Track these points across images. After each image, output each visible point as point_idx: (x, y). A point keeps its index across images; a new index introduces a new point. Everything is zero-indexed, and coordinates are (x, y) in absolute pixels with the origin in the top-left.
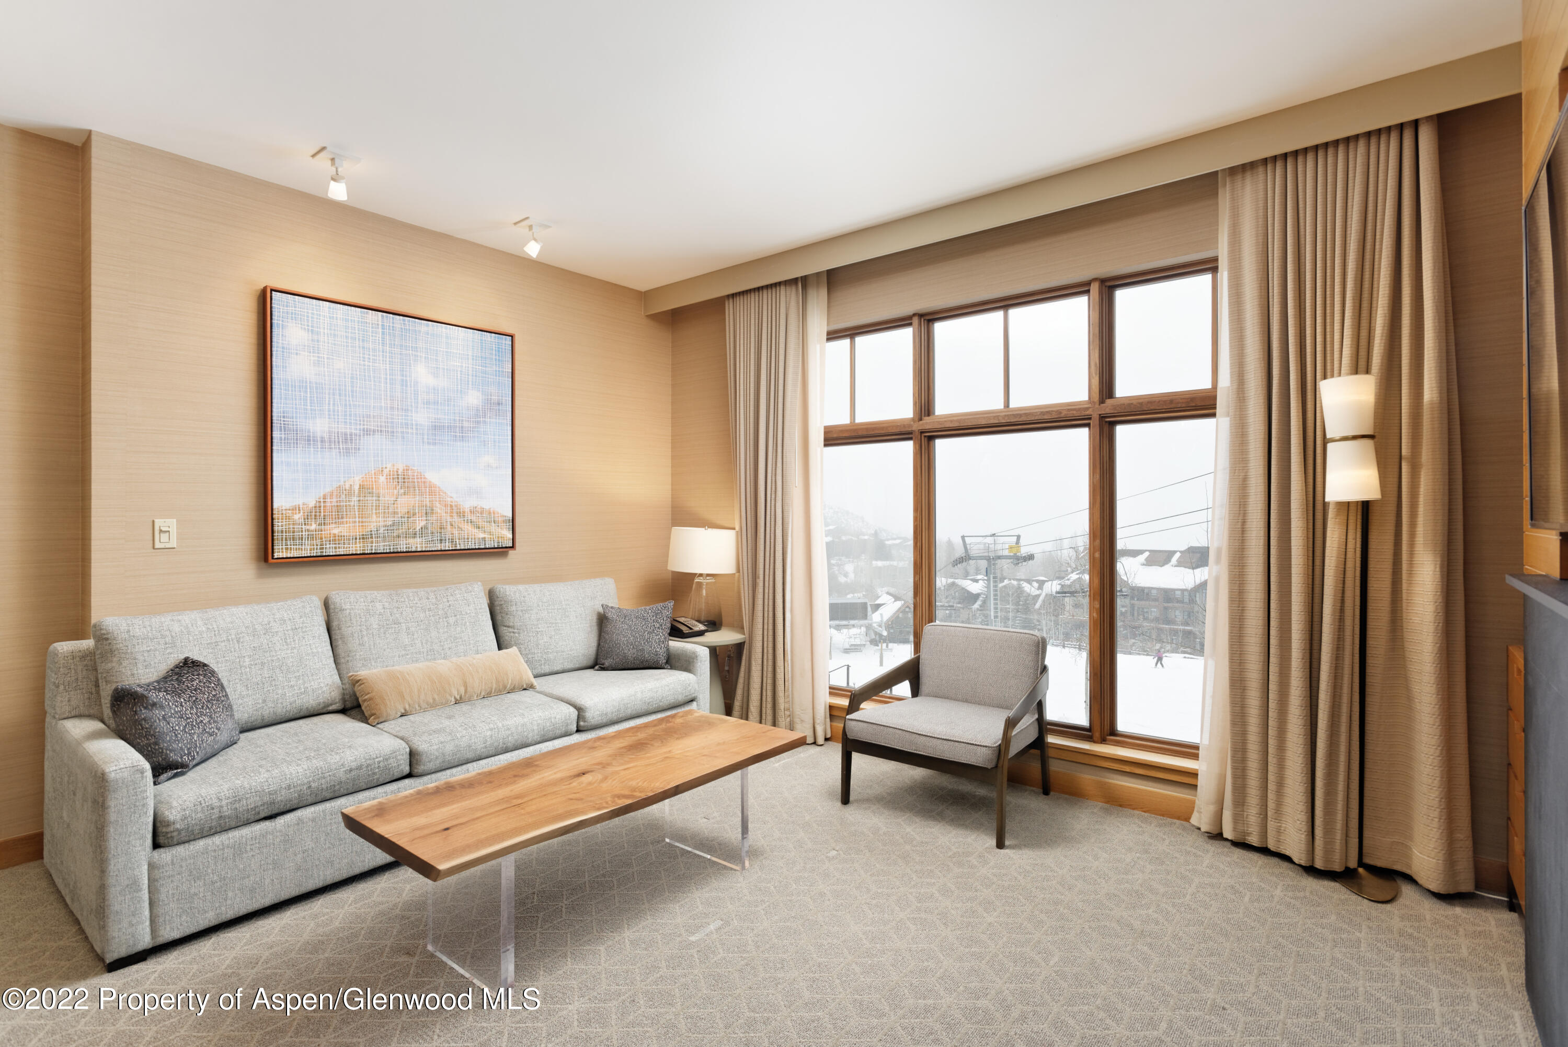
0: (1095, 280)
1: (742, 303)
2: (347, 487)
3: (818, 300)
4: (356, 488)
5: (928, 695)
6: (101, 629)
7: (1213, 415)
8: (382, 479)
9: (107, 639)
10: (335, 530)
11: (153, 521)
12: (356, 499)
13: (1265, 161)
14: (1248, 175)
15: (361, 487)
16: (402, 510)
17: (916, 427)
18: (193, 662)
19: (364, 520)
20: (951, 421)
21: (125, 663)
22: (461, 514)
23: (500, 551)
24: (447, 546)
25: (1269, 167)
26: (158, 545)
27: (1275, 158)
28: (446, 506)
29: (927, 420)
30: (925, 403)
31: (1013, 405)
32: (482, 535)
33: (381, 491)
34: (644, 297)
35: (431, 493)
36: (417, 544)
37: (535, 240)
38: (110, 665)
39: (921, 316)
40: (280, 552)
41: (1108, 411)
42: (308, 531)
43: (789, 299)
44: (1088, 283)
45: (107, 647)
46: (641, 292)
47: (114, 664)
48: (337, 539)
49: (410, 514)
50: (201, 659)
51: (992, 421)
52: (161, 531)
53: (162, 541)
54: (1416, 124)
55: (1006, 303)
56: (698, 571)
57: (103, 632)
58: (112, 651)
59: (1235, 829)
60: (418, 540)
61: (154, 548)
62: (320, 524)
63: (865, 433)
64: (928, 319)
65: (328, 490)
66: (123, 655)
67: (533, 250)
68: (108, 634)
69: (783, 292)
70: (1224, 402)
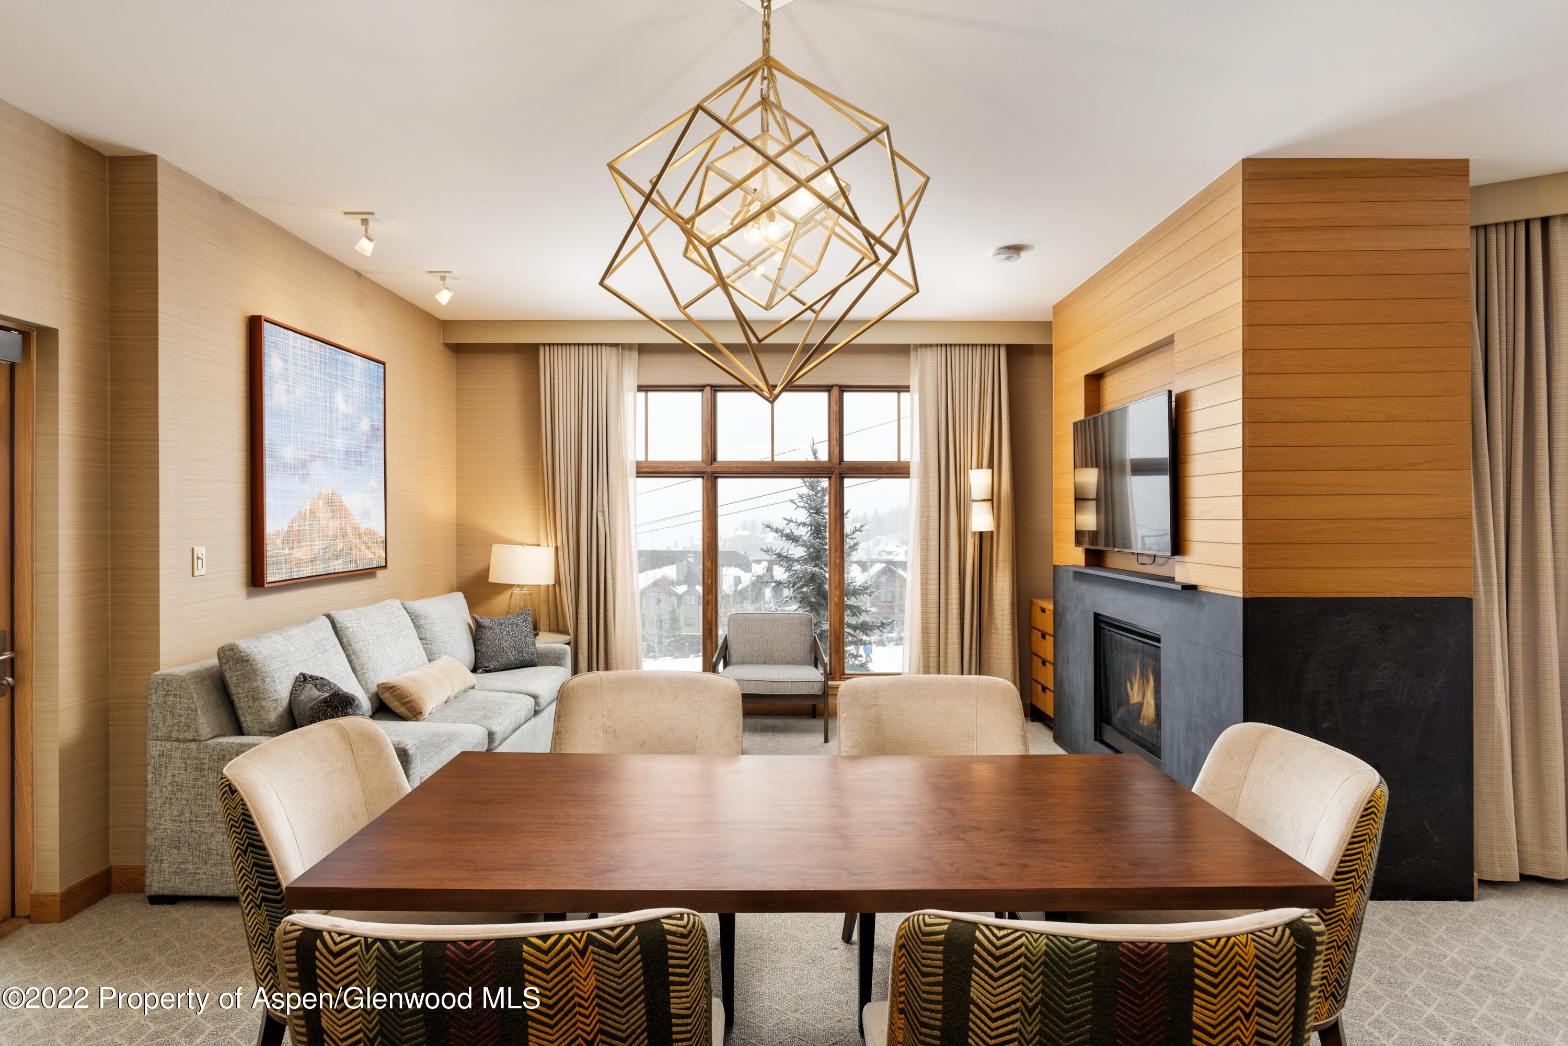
0: (837, 385)
1: (560, 352)
2: (304, 511)
3: (632, 359)
4: (308, 512)
6: (240, 652)
7: (909, 477)
8: (321, 502)
9: (247, 661)
10: (299, 554)
11: (193, 549)
12: (308, 523)
13: (937, 345)
14: (929, 349)
15: (311, 512)
16: (331, 533)
17: (709, 469)
18: (311, 677)
19: (312, 543)
20: (737, 467)
21: (268, 680)
22: (360, 536)
23: (368, 573)
24: (352, 567)
25: (939, 348)
26: (196, 573)
27: (943, 345)
28: (352, 528)
29: (715, 465)
30: (711, 453)
31: (777, 458)
32: (371, 556)
33: (321, 515)
34: (445, 325)
35: (346, 516)
36: (338, 566)
37: (448, 289)
38: (255, 684)
39: (712, 386)
40: (272, 575)
41: (844, 470)
42: (284, 555)
43: (609, 358)
44: (832, 386)
45: (249, 668)
46: (440, 320)
47: (259, 683)
48: (299, 563)
49: (335, 537)
50: (317, 673)
51: (765, 470)
52: (198, 558)
53: (200, 571)
54: (999, 346)
56: (516, 583)
57: (242, 654)
58: (254, 671)
60: (339, 561)
61: (193, 576)
62: (290, 549)
64: (715, 389)
65: (294, 515)
66: (264, 674)
67: (444, 297)
68: (247, 656)
69: (604, 351)
70: (914, 470)
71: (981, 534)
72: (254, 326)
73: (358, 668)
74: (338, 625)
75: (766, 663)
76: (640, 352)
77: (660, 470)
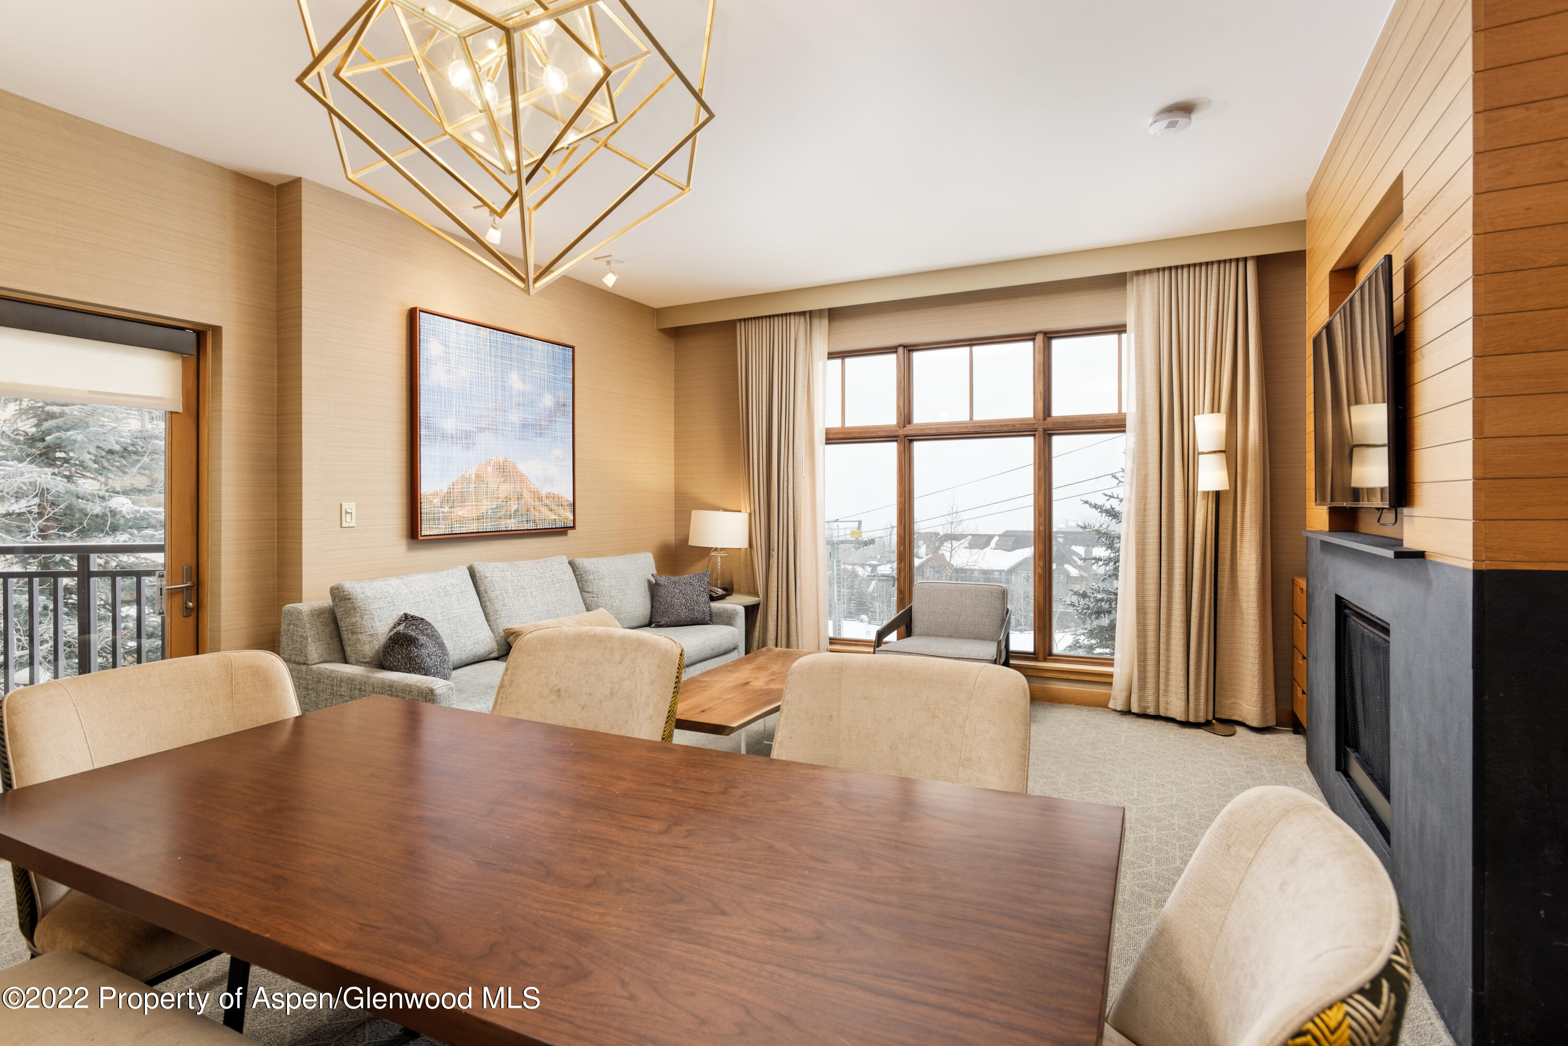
0: (1040, 332)
1: (754, 326)
2: (468, 476)
3: (821, 327)
4: (473, 476)
5: (920, 635)
6: (344, 591)
7: (1124, 431)
8: (490, 469)
9: (349, 599)
10: (460, 512)
11: (341, 505)
12: (473, 486)
13: (1158, 270)
14: (1148, 276)
15: (477, 476)
16: (502, 495)
17: (902, 432)
18: (412, 617)
19: (479, 503)
20: (930, 429)
21: (366, 617)
22: (540, 499)
23: (562, 531)
24: (531, 526)
25: (1161, 273)
26: (344, 525)
27: (1164, 269)
28: (530, 492)
29: (908, 427)
30: (906, 415)
31: (976, 418)
32: (554, 517)
33: (489, 480)
34: (657, 313)
35: (521, 481)
36: (512, 524)
37: (613, 272)
38: (354, 619)
39: (904, 346)
40: (427, 529)
41: (1049, 426)
42: (443, 512)
43: (798, 327)
44: (1035, 334)
45: (350, 605)
46: (654, 309)
47: (357, 619)
48: (462, 520)
49: (508, 499)
50: (417, 614)
51: (963, 430)
52: (347, 512)
53: (348, 521)
54: (1245, 260)
55: (971, 342)
56: (714, 546)
57: (345, 593)
58: (355, 609)
59: (1139, 705)
60: (513, 520)
61: (341, 527)
62: (451, 507)
63: (857, 435)
64: (910, 348)
65: (455, 478)
66: (364, 612)
67: (610, 281)
68: (349, 595)
69: (792, 321)
70: (1131, 423)
71: (1218, 494)
72: (412, 316)
73: (492, 614)
74: (478, 575)
75: (951, 637)
76: (830, 319)
77: (853, 435)
